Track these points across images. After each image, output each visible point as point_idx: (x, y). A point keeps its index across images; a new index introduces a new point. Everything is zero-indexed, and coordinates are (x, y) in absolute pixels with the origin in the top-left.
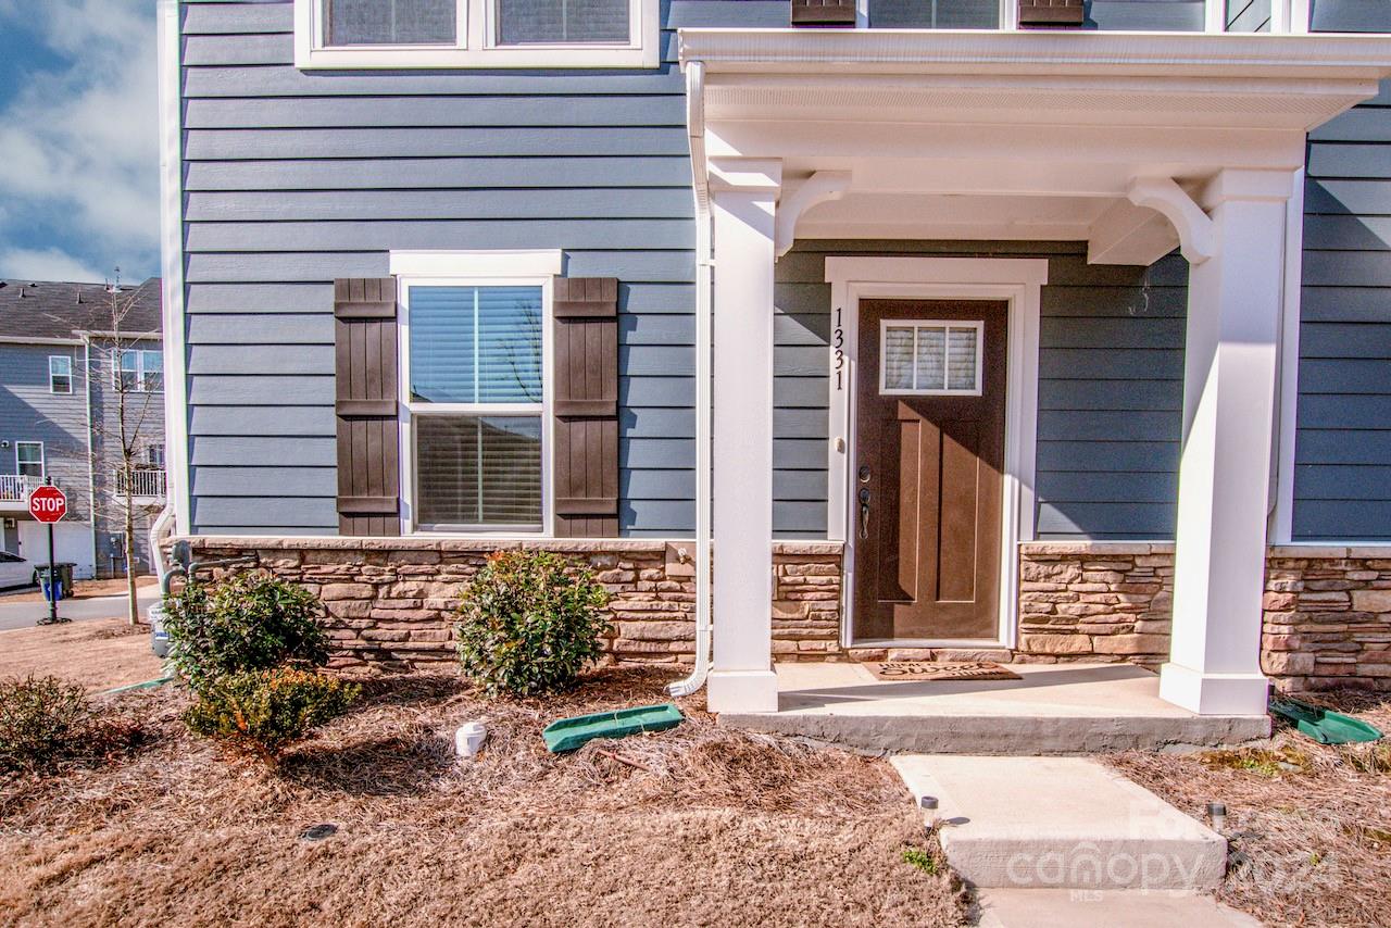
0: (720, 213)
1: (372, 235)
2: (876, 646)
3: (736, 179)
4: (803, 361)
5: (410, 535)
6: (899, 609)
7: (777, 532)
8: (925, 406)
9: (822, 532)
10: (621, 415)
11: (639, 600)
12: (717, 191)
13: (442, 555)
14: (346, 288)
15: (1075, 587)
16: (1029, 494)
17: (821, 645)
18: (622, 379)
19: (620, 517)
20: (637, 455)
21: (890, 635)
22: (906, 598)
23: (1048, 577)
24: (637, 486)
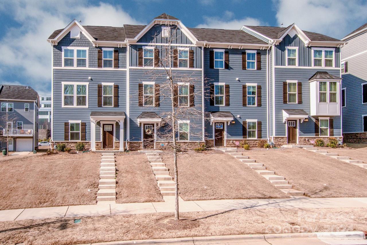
0: (92, 123)
1: (67, 119)
2: (104, 149)
3: (93, 121)
4: (98, 128)
5: (70, 141)
7: (96, 141)
8: (108, 131)
9: (100, 141)
10: (86, 132)
11: (87, 146)
12: (92, 122)
13: (72, 142)
14: (65, 123)
15: (118, 144)
16: (115, 138)
17: (100, 149)
18: (86, 130)
19: (85, 139)
20: (87, 135)
22: (106, 145)
23: (116, 144)
24: (87, 137)
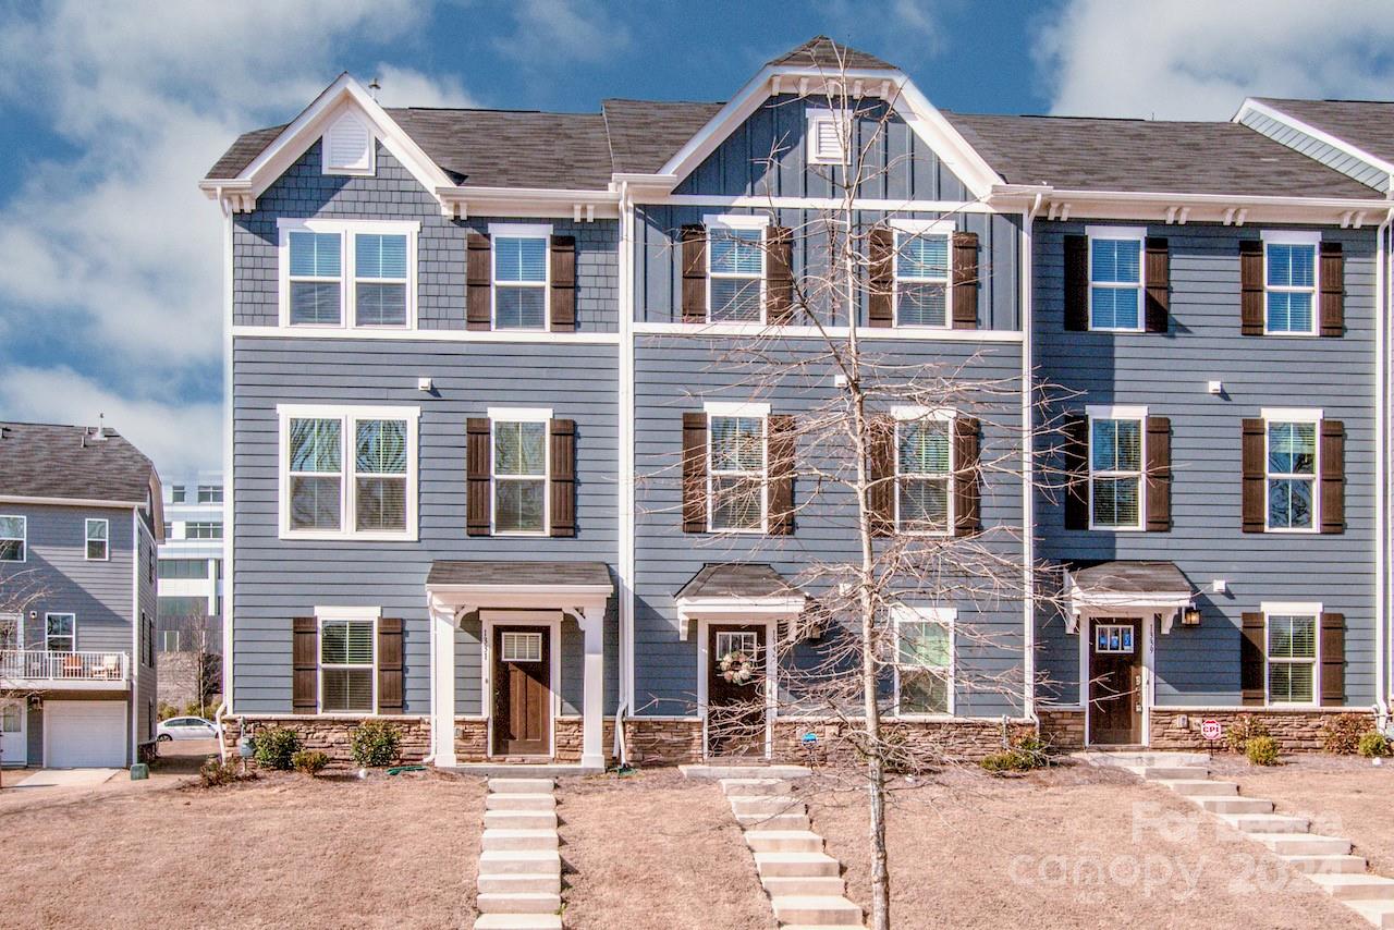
0: (438, 619)
1: (307, 601)
2: (501, 757)
3: (442, 610)
4: (471, 649)
5: (321, 714)
6: (511, 742)
7: (456, 713)
8: (519, 665)
9: (480, 713)
10: (403, 669)
11: (410, 739)
12: (436, 613)
13: (334, 722)
14: (297, 621)
15: (576, 734)
16: (558, 698)
17: (480, 756)
18: (403, 655)
19: (403, 707)
20: (409, 684)
21: (507, 753)
22: (513, 738)
23: (566, 730)
24: (409, 695)
